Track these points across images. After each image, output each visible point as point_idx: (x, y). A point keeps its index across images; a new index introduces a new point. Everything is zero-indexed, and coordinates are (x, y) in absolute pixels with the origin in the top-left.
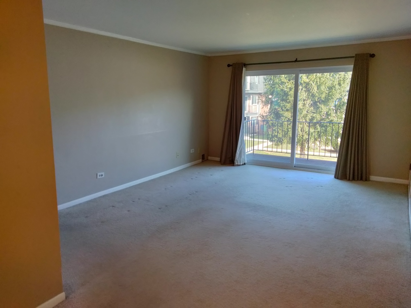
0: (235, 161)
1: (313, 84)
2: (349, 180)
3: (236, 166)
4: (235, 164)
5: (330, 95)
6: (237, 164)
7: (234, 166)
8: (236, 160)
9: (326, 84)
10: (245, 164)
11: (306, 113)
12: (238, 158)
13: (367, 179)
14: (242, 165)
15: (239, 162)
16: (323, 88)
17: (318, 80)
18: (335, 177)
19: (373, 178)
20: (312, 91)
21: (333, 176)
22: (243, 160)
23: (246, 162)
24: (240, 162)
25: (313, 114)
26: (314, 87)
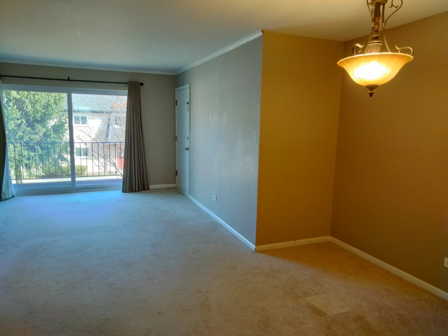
0: (2, 195)
1: (26, 101)
2: (136, 191)
3: (4, 200)
4: (2, 198)
5: (46, 114)
6: (4, 198)
7: (1, 201)
8: (3, 193)
9: (41, 102)
10: (13, 197)
11: (22, 134)
12: (5, 191)
13: (148, 189)
14: (11, 198)
15: (7, 194)
16: (38, 106)
17: (32, 97)
18: (123, 191)
19: (152, 187)
20: (26, 109)
21: (121, 191)
22: (11, 192)
23: (14, 194)
24: (9, 195)
25: (31, 135)
26: (28, 105)
